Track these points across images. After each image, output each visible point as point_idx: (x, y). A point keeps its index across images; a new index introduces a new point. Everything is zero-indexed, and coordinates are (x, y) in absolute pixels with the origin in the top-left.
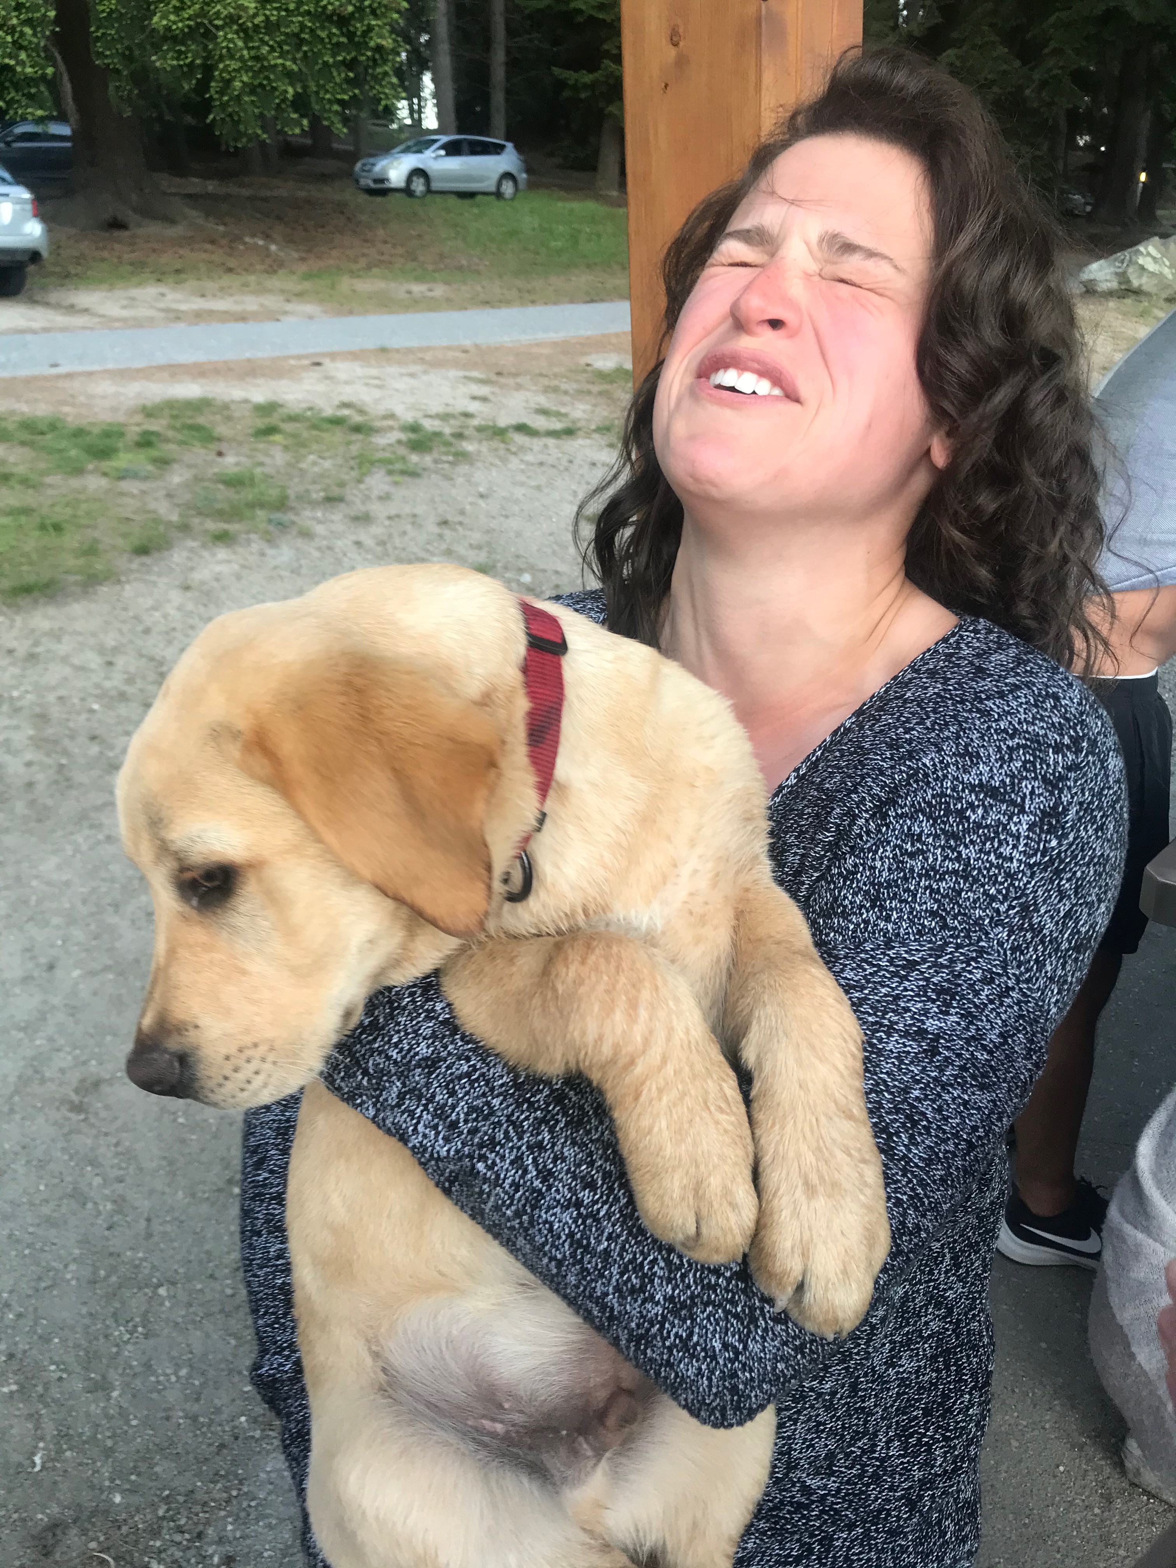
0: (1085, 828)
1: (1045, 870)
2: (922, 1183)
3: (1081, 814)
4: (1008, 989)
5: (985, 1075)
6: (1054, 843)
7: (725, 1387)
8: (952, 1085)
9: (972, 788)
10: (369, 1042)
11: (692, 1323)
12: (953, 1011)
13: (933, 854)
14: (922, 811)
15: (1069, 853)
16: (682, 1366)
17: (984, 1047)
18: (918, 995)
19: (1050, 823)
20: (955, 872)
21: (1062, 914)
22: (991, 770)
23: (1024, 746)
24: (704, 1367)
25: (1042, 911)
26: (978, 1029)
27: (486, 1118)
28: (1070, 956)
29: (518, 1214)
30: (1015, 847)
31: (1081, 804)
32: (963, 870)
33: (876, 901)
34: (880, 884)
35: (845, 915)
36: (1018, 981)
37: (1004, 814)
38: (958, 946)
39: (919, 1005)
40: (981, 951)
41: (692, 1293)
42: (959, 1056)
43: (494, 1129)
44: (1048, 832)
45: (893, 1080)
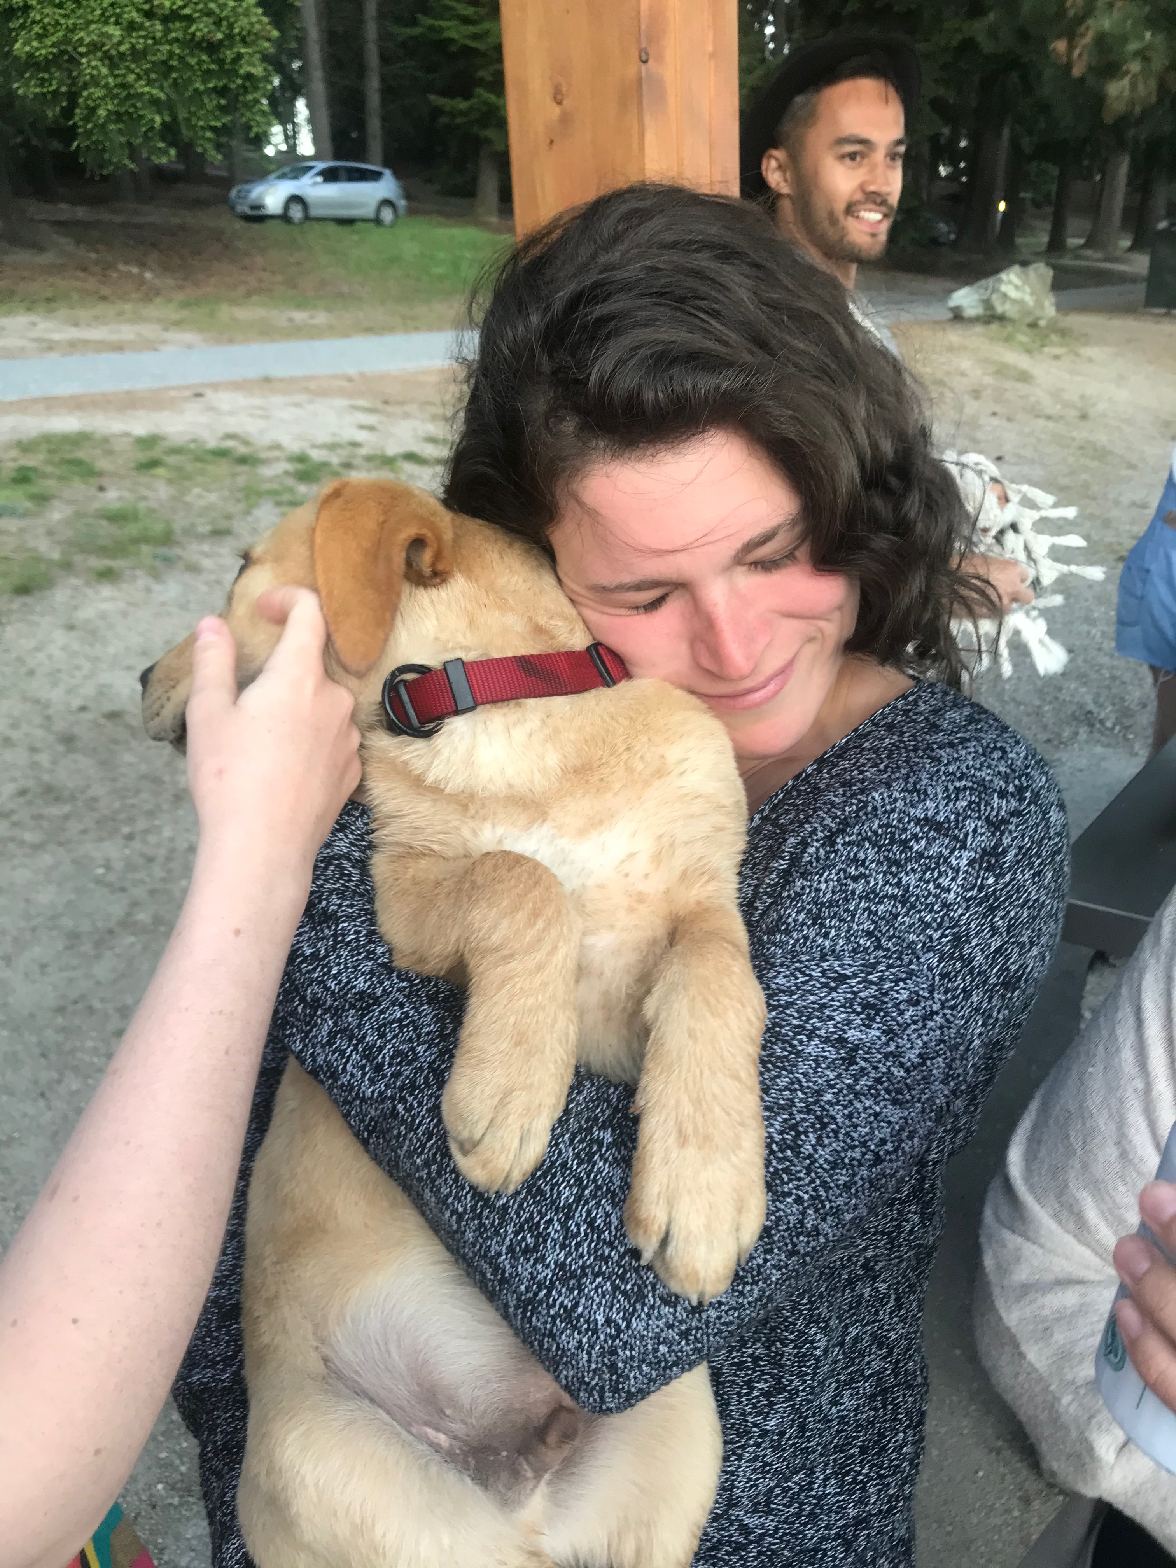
0: (1023, 871)
1: (980, 904)
2: (824, 1184)
3: (1020, 857)
4: (933, 1013)
5: (899, 1091)
6: (991, 881)
7: (604, 1364)
8: (865, 1095)
9: (918, 821)
10: (308, 972)
11: (579, 1294)
12: (875, 1025)
13: (875, 879)
14: (868, 839)
15: (1004, 892)
16: (564, 1337)
17: (902, 1065)
18: (843, 1006)
19: (989, 862)
20: (894, 897)
21: (992, 949)
22: (937, 806)
23: (971, 789)
24: (585, 1340)
25: (974, 943)
26: (897, 1047)
27: (409, 1064)
28: (998, 991)
29: (427, 1164)
30: (953, 879)
31: (1020, 848)
32: (902, 896)
33: (817, 919)
34: (823, 904)
35: (787, 932)
36: (943, 1008)
37: (946, 847)
38: (889, 966)
39: (843, 1016)
40: (911, 974)
41: (584, 1263)
42: (876, 1068)
43: (416, 1073)
44: (987, 870)
45: (808, 1081)
